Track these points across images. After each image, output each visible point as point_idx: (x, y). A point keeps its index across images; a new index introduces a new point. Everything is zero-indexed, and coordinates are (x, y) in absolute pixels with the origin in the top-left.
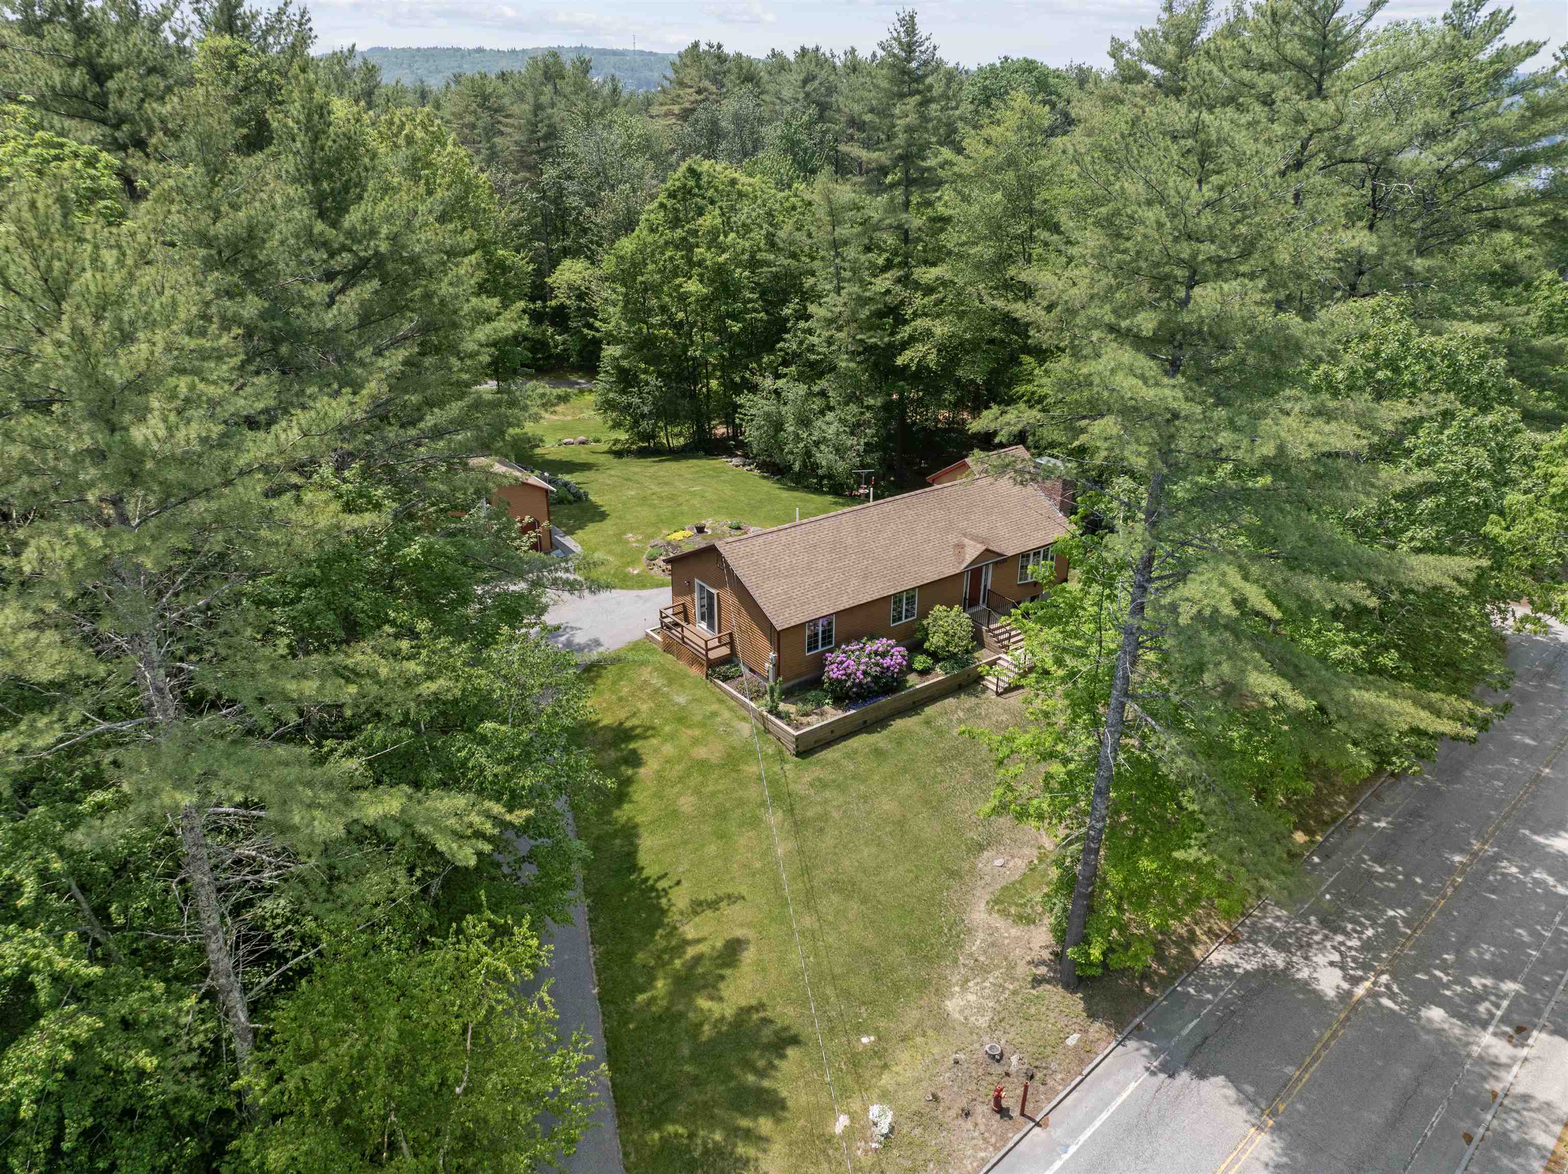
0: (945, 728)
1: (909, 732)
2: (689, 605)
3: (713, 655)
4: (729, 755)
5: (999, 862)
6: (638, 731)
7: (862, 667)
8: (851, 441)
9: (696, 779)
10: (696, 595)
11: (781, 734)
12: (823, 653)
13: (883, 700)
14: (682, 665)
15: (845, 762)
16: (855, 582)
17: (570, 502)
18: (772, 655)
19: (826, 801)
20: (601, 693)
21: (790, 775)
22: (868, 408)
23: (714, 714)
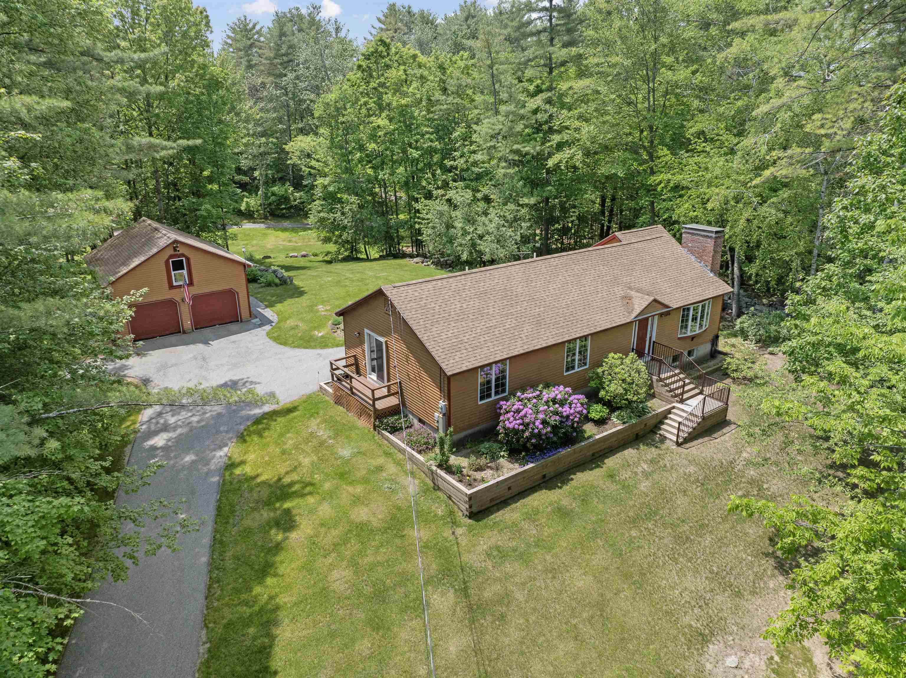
0: (631, 482)
1: (592, 487)
2: (360, 357)
3: (381, 405)
4: (393, 517)
5: (731, 661)
6: (296, 487)
7: (541, 416)
8: (509, 232)
9: (354, 546)
10: (366, 346)
11: (452, 492)
12: (497, 401)
13: (564, 452)
14: (352, 417)
15: (525, 525)
16: (527, 328)
17: (276, 285)
18: (442, 403)
19: (508, 577)
20: (266, 445)
21: (464, 541)
22: (522, 206)
23: (380, 469)
